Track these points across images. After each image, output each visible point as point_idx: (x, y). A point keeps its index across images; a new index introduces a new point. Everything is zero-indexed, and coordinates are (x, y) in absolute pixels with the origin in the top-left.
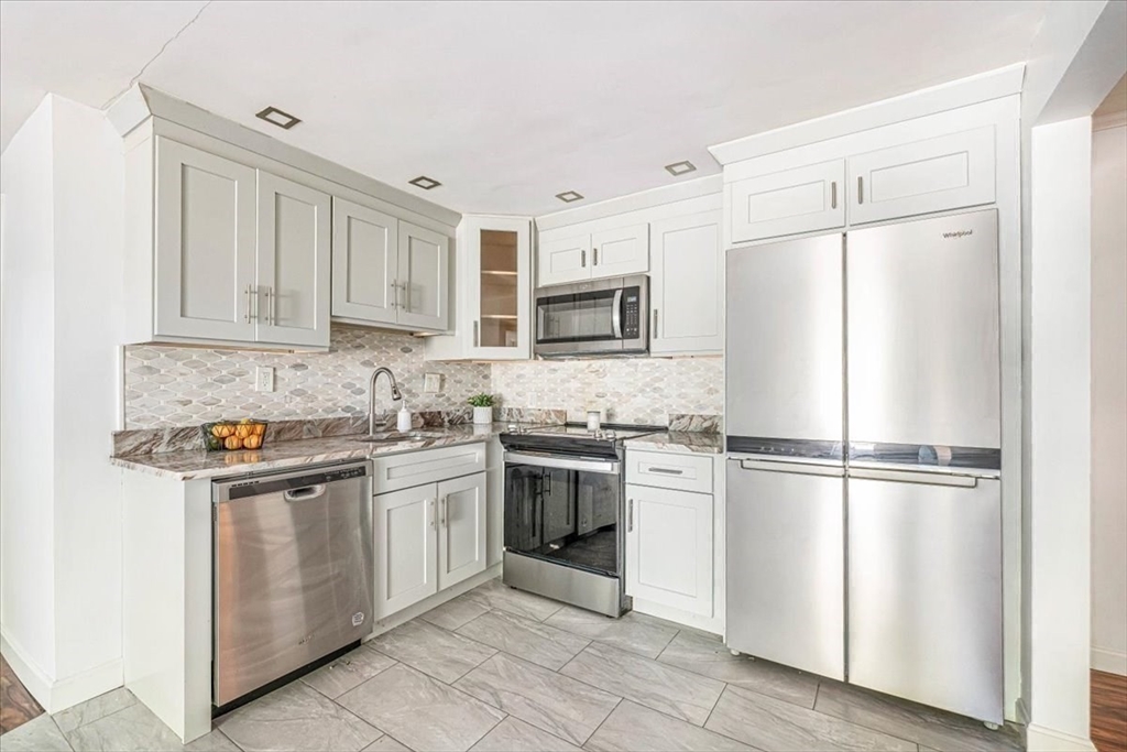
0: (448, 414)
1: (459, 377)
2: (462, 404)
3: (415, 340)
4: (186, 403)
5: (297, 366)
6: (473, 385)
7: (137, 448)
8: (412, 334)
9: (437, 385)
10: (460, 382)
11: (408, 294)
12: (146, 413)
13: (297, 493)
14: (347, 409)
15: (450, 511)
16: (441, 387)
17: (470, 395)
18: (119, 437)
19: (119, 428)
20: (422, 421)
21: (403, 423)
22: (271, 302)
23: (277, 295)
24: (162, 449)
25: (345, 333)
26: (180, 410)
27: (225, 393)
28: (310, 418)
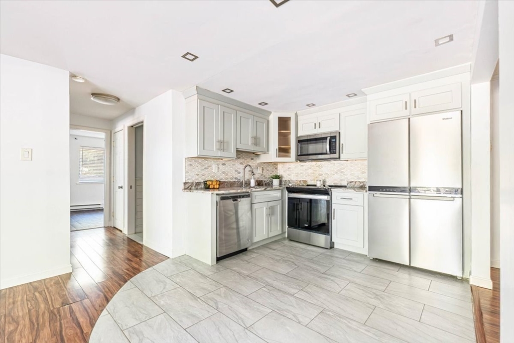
0: (265, 181)
1: (268, 168)
2: (269, 178)
3: (254, 155)
4: (198, 175)
5: (224, 164)
6: (272, 172)
7: (188, 187)
8: (254, 153)
9: (261, 171)
10: (268, 170)
11: (256, 141)
12: (190, 177)
13: (234, 201)
14: (236, 178)
15: (271, 212)
16: (263, 172)
17: (271, 175)
18: (185, 184)
19: (184, 181)
20: (257, 183)
21: (253, 183)
22: (222, 144)
23: (224, 143)
24: (193, 188)
25: (240, 153)
26: (197, 177)
27: (206, 172)
28: (226, 181)
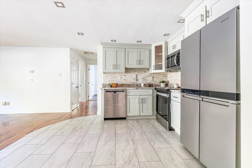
0: (155, 84)
1: (158, 77)
2: (158, 83)
3: (147, 70)
4: (110, 81)
5: (124, 75)
6: (162, 79)
7: (104, 86)
8: (146, 69)
9: (152, 79)
10: (158, 78)
11: (140, 62)
12: (106, 82)
13: (114, 93)
14: (133, 82)
15: (143, 101)
16: (153, 79)
17: (161, 81)
18: (103, 84)
19: (103, 83)
20: (148, 85)
21: (142, 85)
22: (116, 66)
23: (117, 65)
24: (107, 86)
26: (109, 82)
27: (114, 79)
28: (126, 84)
